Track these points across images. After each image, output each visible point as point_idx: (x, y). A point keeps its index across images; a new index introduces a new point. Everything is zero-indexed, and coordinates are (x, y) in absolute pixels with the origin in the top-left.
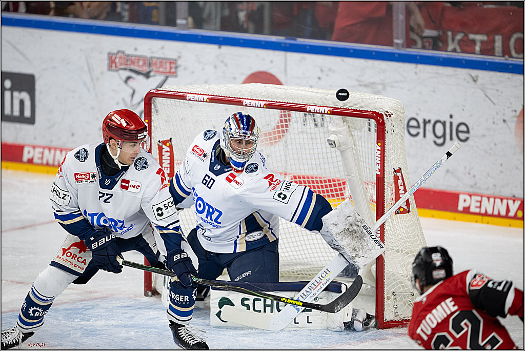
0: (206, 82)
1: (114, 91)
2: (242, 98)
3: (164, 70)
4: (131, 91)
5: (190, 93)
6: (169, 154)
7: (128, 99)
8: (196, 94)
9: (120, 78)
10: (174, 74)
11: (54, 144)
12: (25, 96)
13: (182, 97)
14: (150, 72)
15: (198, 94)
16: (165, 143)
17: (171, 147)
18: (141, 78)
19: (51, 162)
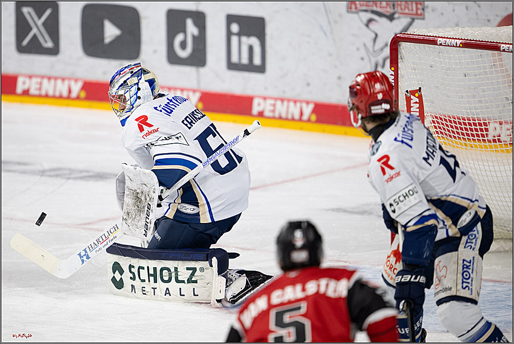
0: (457, 25)
1: (354, 35)
2: (500, 43)
3: (411, 12)
4: (374, 35)
5: (442, 37)
6: (418, 105)
7: (370, 44)
8: (447, 38)
9: (361, 21)
10: (422, 17)
11: (288, 95)
12: (254, 41)
13: (432, 42)
14: (394, 14)
15: (450, 38)
16: (413, 93)
17: (420, 97)
18: (384, 20)
19: (284, 115)
